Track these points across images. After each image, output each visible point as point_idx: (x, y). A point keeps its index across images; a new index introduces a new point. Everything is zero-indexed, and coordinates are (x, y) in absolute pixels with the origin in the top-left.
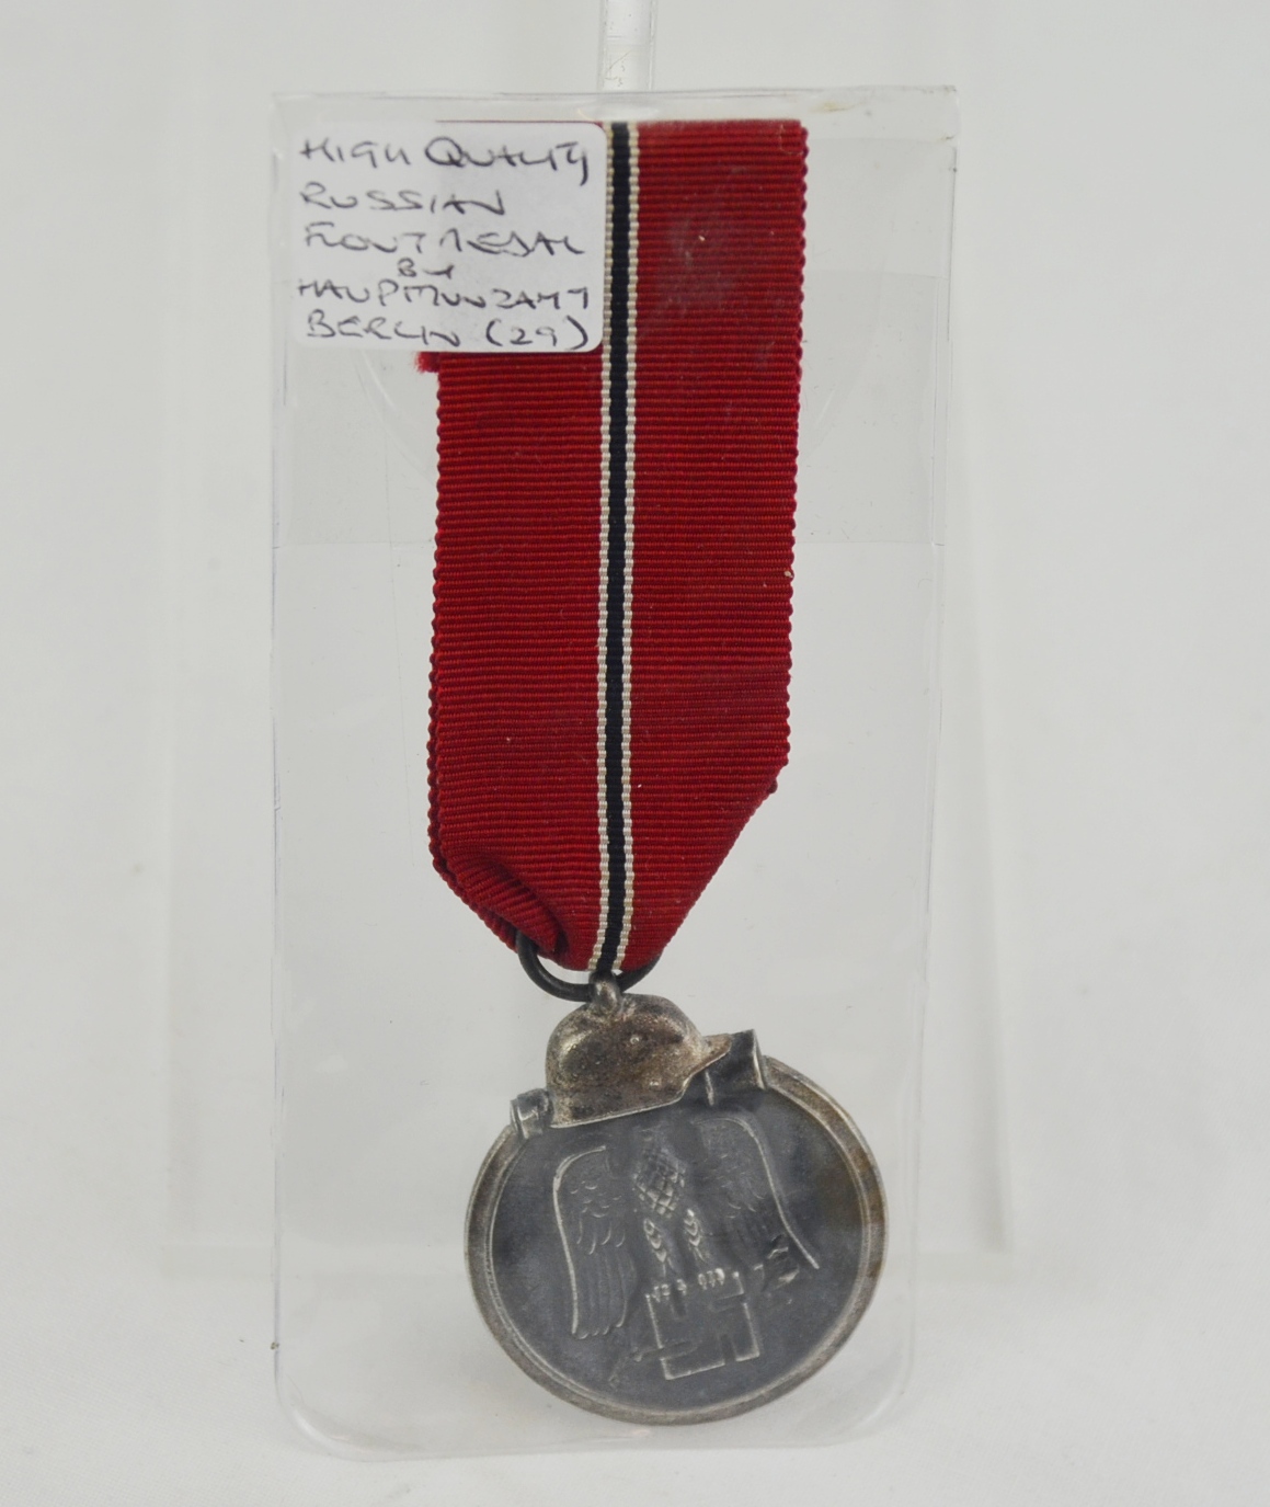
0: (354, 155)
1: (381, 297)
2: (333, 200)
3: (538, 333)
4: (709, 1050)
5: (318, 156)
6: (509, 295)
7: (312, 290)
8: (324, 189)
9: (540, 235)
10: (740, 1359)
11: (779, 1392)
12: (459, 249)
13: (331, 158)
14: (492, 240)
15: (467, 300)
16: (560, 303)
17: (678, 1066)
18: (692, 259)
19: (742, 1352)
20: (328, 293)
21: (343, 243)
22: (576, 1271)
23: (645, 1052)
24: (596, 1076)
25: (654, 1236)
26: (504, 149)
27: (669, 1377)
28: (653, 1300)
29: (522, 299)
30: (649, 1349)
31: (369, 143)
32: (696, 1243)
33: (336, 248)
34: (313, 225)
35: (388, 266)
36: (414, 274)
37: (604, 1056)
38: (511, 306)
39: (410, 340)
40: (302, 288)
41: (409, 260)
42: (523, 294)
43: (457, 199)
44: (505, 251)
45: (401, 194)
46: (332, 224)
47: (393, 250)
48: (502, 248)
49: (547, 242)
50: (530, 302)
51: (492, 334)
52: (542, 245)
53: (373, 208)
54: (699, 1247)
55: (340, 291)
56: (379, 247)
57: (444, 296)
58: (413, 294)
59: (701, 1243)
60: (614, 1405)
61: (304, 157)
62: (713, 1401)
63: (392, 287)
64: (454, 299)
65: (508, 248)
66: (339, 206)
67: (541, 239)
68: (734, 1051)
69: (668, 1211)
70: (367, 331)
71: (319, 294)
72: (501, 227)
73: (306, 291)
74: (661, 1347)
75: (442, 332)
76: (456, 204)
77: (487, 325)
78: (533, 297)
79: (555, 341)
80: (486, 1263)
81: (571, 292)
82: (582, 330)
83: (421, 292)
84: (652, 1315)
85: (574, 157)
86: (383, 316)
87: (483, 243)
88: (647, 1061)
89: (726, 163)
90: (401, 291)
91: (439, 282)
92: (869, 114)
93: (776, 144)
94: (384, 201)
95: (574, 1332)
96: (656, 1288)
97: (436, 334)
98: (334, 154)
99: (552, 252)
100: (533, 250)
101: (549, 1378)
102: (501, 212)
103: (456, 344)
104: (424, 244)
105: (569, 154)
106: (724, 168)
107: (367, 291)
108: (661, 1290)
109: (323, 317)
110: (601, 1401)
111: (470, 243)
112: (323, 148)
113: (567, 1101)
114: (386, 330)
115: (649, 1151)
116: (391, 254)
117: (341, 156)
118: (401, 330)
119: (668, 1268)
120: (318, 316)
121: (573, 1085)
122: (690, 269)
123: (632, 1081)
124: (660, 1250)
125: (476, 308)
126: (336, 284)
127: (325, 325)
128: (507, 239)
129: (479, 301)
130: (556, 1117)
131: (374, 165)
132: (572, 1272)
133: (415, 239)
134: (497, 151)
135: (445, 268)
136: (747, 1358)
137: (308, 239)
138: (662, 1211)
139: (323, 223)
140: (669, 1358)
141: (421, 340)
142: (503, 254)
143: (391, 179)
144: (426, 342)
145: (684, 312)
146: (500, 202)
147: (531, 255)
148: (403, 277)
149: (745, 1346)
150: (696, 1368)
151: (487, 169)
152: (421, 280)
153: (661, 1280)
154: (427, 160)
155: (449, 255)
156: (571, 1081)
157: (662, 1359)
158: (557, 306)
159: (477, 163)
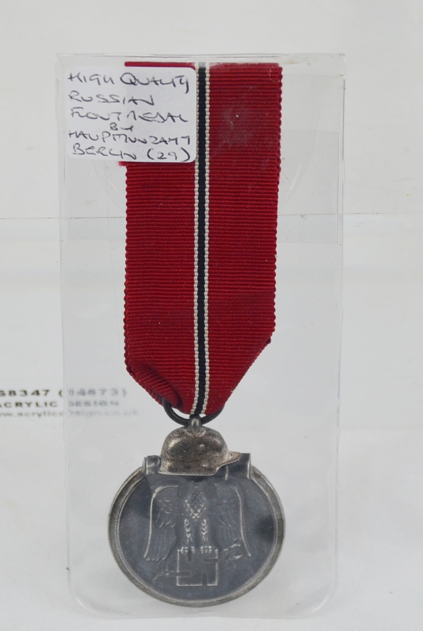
0: (91, 80)
1: (103, 139)
2: (82, 98)
3: (169, 154)
4: (230, 457)
5: (76, 80)
6: (156, 139)
7: (75, 135)
8: (79, 94)
9: (169, 114)
10: (209, 585)
11: (221, 602)
12: (135, 119)
13: (81, 81)
14: (148, 115)
15: (139, 140)
16: (178, 142)
17: (217, 461)
18: (233, 124)
19: (211, 582)
20: (81, 136)
21: (87, 116)
22: (152, 533)
23: (205, 451)
24: (182, 456)
25: (188, 527)
26: (153, 78)
27: (178, 585)
28: (180, 552)
29: (162, 140)
30: (172, 571)
31: (97, 75)
32: (204, 534)
33: (84, 118)
34: (74, 108)
35: (106, 126)
36: (117, 129)
37: (188, 449)
38: (157, 143)
39: (116, 156)
40: (70, 134)
41: (115, 123)
42: (162, 138)
43: (134, 98)
44: (155, 120)
45: (111, 96)
46: (82, 108)
47: (108, 119)
48: (153, 119)
49: (172, 117)
50: (165, 142)
51: (150, 154)
52: (170, 118)
53: (99, 102)
54: (205, 535)
55: (86, 136)
56: (102, 118)
57: (129, 138)
58: (117, 137)
59: (206, 534)
60: (153, 590)
61: (70, 80)
62: (193, 599)
63: (108, 135)
64: (134, 140)
65: (155, 119)
66: (85, 100)
67: (170, 115)
68: (240, 460)
69: (196, 518)
70: (97, 152)
71: (77, 137)
72: (153, 110)
73: (72, 135)
74: (178, 572)
75: (128, 153)
76: (134, 100)
77: (148, 151)
78: (167, 140)
79: (176, 158)
80: (116, 520)
81: (182, 137)
82: (188, 154)
83: (120, 137)
84: (178, 558)
85: (183, 82)
86: (104, 146)
87: (145, 117)
88: (205, 456)
89: (247, 85)
90: (111, 136)
91: (128, 133)
92: (309, 64)
93: (268, 77)
94: (104, 99)
95: (145, 557)
96: (183, 548)
97: (127, 154)
98: (83, 79)
99: (174, 121)
100: (166, 120)
101: (129, 573)
102: (153, 104)
103: (135, 159)
104: (120, 117)
105: (181, 80)
106: (247, 87)
107: (97, 136)
108: (184, 549)
109: (79, 146)
110: (148, 588)
111: (140, 117)
112: (78, 76)
113: (168, 464)
114: (106, 152)
115: (195, 492)
116: (107, 121)
117: (85, 80)
118: (111, 152)
119: (190, 540)
120: (78, 145)
121: (172, 458)
122: (233, 128)
123: (196, 462)
124: (188, 533)
125: (143, 144)
126: (84, 133)
127: (80, 150)
128: (155, 115)
129: (144, 141)
130: (162, 468)
131: (99, 84)
132: (150, 533)
133: (117, 114)
134: (151, 79)
135: (130, 127)
136: (212, 585)
137: (72, 114)
138: (194, 517)
139: (79, 108)
140: (181, 577)
141: (120, 156)
142: (154, 121)
143: (106, 90)
144: (122, 157)
145: (230, 146)
146: (152, 100)
147: (165, 122)
148: (112, 130)
149: (212, 580)
150: (190, 584)
151: (147, 86)
152: (120, 131)
153: (185, 545)
154: (121, 82)
155: (131, 122)
156: (172, 456)
157: (177, 577)
158: (177, 143)
159: (142, 84)
